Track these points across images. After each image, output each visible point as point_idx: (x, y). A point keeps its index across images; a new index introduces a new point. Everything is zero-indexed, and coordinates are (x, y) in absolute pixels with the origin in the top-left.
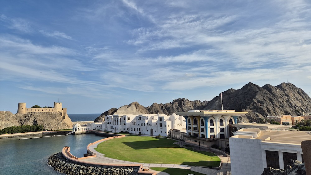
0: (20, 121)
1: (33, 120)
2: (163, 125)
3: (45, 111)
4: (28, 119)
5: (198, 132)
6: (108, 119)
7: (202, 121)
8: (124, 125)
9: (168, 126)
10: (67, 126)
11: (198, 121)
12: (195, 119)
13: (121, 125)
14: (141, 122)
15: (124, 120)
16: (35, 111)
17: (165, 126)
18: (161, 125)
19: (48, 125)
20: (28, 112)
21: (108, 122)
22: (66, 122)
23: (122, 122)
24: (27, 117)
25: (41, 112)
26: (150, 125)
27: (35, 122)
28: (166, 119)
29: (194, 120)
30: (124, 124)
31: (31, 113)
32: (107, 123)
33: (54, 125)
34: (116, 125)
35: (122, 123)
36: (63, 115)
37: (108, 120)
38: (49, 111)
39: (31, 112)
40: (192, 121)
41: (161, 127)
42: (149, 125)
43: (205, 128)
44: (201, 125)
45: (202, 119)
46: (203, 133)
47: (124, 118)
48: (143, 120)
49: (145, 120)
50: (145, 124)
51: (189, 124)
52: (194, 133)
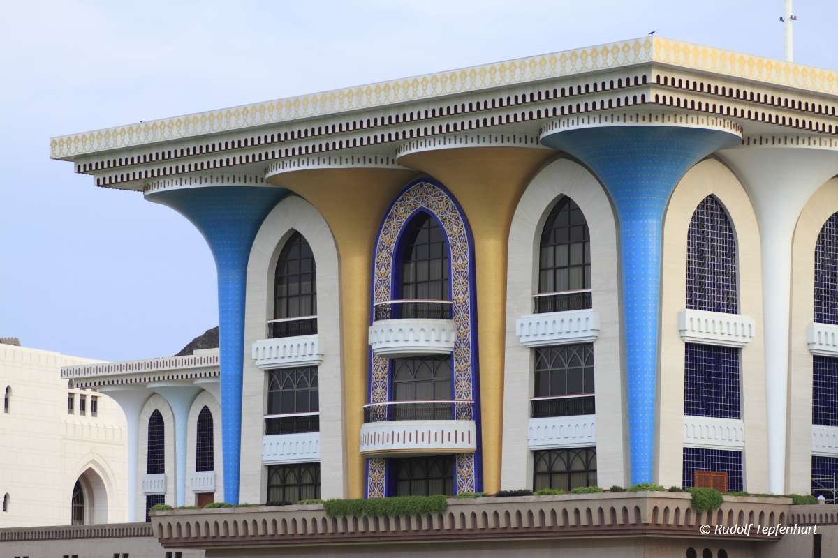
7: (563, 227)
12: (421, 219)
29: (389, 242)
40: (357, 264)
43: (614, 331)
44: (529, 305)
45: (564, 204)
46: (561, 431)
51: (277, 330)
52: (393, 446)
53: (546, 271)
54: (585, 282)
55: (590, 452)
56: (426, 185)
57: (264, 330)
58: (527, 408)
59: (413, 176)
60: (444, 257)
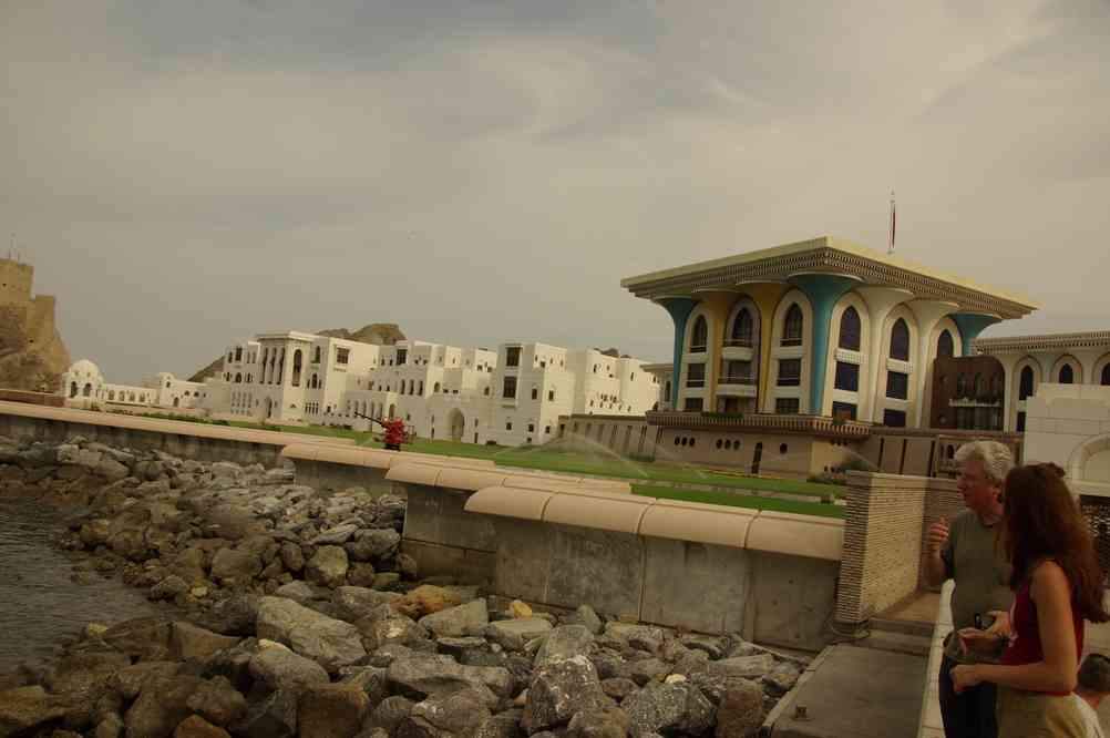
2: (521, 389)
5: (754, 388)
6: (238, 358)
7: (794, 315)
8: (314, 386)
9: (551, 396)
11: (766, 322)
12: (745, 311)
13: (296, 384)
14: (406, 372)
15: (317, 360)
17: (535, 394)
18: (510, 389)
21: (239, 376)
23: (303, 371)
26: (451, 390)
28: (541, 359)
29: (733, 319)
30: (315, 383)
32: (234, 378)
34: (274, 382)
35: (306, 374)
37: (238, 363)
40: (722, 327)
41: (508, 402)
42: (446, 391)
43: (809, 355)
44: (780, 343)
45: (795, 305)
46: (788, 392)
47: (318, 349)
48: (417, 362)
49: (425, 362)
50: (421, 383)
51: (693, 350)
52: (728, 393)
53: (786, 331)
54: (800, 335)
55: (797, 400)
56: (746, 299)
57: (689, 350)
58: (776, 382)
59: (742, 296)
60: (751, 327)
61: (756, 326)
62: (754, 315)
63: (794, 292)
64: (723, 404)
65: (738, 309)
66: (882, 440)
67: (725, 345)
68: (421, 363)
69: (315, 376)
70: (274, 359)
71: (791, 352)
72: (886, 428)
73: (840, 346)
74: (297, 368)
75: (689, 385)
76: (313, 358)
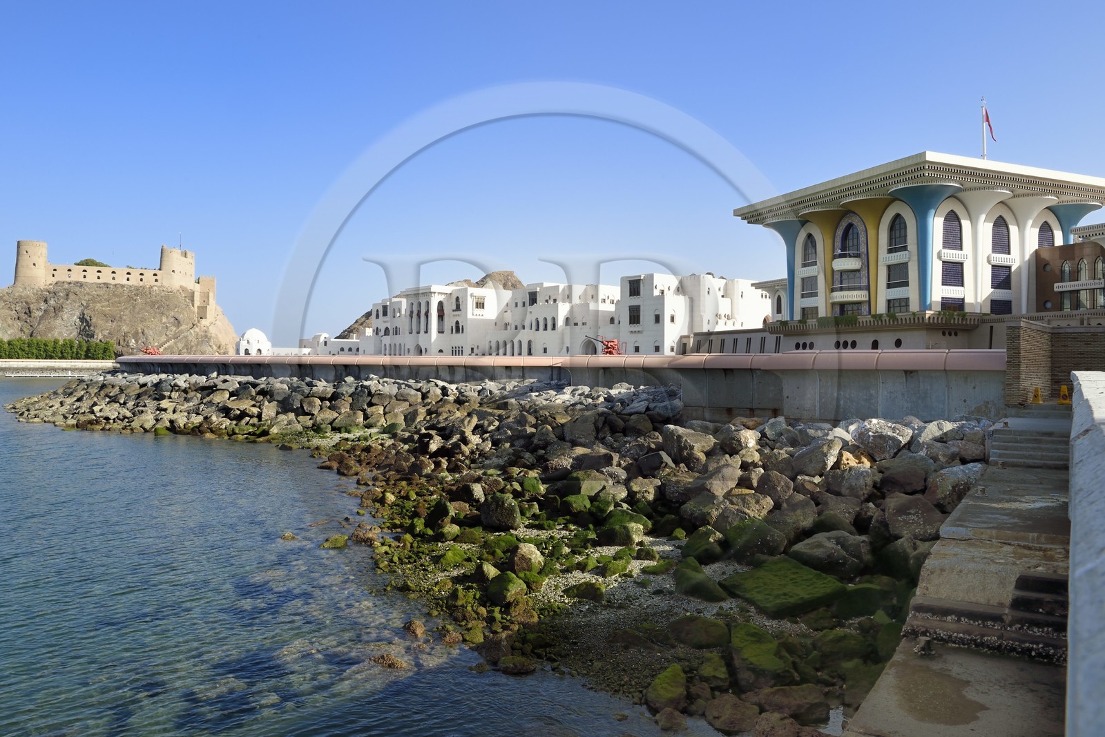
0: (24, 317)
1: (78, 313)
2: (646, 316)
3: (124, 282)
4: (58, 310)
5: (865, 292)
6: (385, 314)
7: (897, 225)
8: (458, 330)
9: (672, 319)
10: (215, 348)
11: (871, 233)
12: (850, 226)
13: (441, 331)
14: (538, 311)
15: (458, 308)
16: (82, 280)
17: (658, 319)
18: (635, 316)
19: (136, 336)
20: (54, 280)
21: (387, 329)
22: (212, 330)
23: (446, 318)
24: (54, 299)
25: (107, 285)
26: (580, 324)
27: (86, 324)
28: (660, 288)
29: (840, 233)
30: (458, 328)
31: (66, 286)
32: (382, 333)
33: (163, 339)
34: (422, 331)
35: (449, 322)
36: (197, 303)
37: (386, 319)
38: (141, 284)
39: (69, 280)
40: (829, 242)
41: (635, 327)
42: (577, 323)
43: (915, 258)
44: (886, 251)
45: (898, 216)
46: (897, 293)
47: (457, 299)
48: (547, 301)
49: (555, 301)
50: (554, 319)
51: (804, 265)
52: (842, 300)
53: (891, 240)
54: (905, 242)
55: (907, 299)
56: (851, 214)
57: (800, 266)
58: (885, 286)
59: (847, 211)
60: (858, 238)
61: (862, 238)
62: (860, 228)
63: (897, 203)
64: (837, 309)
65: (844, 224)
66: (992, 327)
67: (834, 257)
68: (551, 302)
69: (457, 323)
70: (419, 312)
71: (898, 258)
72: (994, 316)
73: (944, 247)
74: (441, 316)
75: (803, 296)
76: (454, 308)
